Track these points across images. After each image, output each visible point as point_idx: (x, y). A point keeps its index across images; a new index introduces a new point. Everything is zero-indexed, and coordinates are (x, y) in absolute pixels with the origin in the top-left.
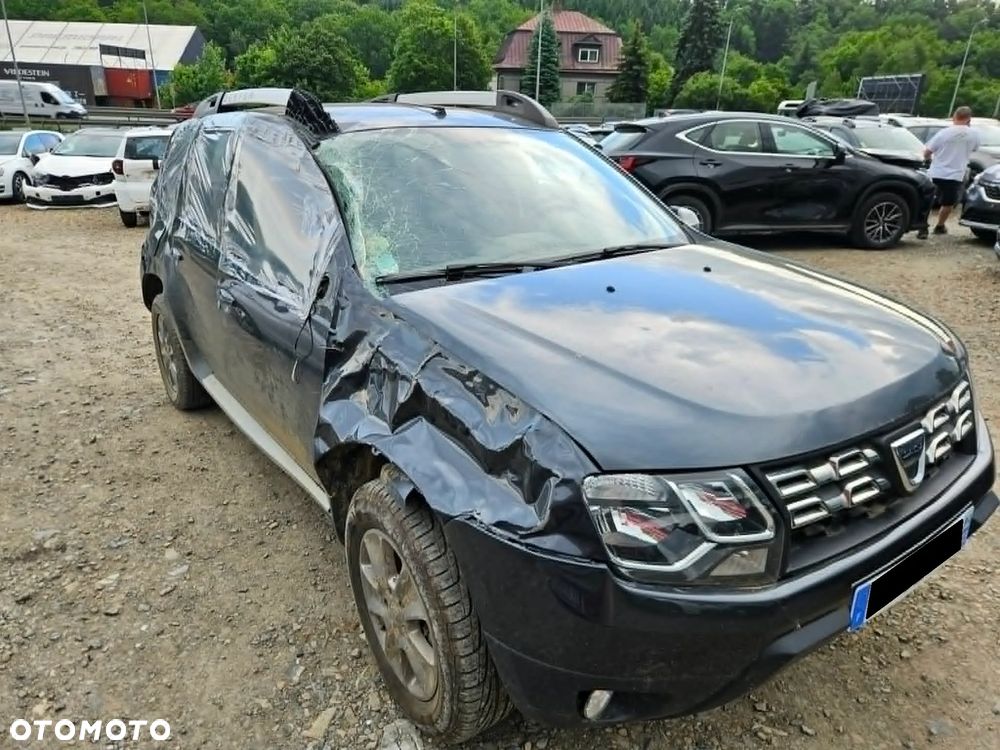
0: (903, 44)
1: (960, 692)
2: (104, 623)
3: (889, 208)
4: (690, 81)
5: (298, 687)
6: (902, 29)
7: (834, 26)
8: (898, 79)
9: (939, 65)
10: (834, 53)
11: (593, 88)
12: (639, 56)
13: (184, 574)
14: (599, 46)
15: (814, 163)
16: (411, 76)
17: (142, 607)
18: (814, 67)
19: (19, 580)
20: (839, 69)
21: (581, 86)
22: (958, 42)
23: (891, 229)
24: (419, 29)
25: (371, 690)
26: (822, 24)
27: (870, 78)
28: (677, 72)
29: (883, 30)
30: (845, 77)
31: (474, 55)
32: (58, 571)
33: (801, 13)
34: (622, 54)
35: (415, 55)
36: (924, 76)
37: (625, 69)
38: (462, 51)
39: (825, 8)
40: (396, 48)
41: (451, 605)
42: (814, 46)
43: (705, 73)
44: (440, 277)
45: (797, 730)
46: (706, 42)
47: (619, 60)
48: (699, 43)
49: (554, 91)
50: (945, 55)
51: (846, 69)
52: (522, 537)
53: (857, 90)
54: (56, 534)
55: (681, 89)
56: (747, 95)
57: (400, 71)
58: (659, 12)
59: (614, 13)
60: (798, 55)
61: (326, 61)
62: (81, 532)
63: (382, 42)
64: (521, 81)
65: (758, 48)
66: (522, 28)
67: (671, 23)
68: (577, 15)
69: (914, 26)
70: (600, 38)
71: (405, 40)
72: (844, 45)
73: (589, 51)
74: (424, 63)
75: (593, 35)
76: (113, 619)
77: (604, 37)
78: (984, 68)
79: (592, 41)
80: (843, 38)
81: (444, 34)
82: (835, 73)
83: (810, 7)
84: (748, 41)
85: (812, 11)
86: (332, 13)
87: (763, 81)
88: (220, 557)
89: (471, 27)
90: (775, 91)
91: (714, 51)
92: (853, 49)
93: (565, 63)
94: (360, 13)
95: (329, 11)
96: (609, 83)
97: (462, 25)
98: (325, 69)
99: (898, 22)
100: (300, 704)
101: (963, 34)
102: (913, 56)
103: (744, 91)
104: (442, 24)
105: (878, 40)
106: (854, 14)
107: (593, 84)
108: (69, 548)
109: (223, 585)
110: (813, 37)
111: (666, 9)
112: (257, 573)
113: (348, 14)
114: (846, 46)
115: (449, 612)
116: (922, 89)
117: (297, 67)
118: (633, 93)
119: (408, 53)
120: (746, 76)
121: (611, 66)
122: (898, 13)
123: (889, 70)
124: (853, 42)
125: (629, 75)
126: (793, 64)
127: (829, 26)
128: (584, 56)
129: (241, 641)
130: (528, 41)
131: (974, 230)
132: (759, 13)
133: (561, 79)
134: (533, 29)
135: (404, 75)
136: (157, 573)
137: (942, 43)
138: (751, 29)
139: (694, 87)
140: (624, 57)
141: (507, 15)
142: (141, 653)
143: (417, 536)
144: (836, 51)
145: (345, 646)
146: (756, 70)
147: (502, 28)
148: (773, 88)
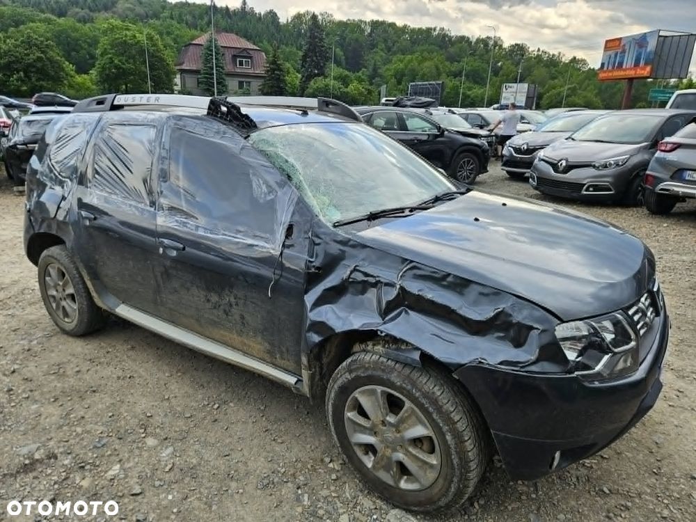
0: (427, 64)
1: (656, 419)
2: (135, 501)
3: (469, 162)
4: (312, 83)
5: (311, 508)
6: (426, 54)
7: (389, 52)
8: (430, 84)
9: (448, 76)
10: (391, 67)
11: (249, 86)
12: (279, 65)
13: (173, 453)
14: (251, 58)
15: (427, 137)
16: (113, 73)
17: (157, 483)
18: (381, 76)
19: (33, 489)
20: (396, 78)
21: (241, 84)
22: (456, 63)
23: (471, 174)
24: (117, 39)
25: (360, 497)
26: (382, 50)
27: (414, 83)
28: (303, 76)
29: (417, 55)
30: (399, 83)
31: (162, 60)
32: (64, 474)
33: (369, 42)
34: (267, 63)
35: (115, 57)
36: (443, 83)
37: (270, 73)
38: (152, 56)
39: (383, 40)
40: (98, 52)
41: (458, 421)
42: (379, 63)
43: (320, 78)
44: (363, 220)
45: (600, 457)
46: (319, 58)
47: (265, 67)
48: (315, 58)
49: (223, 86)
50: (450, 72)
51: (400, 77)
52: (521, 367)
53: (408, 90)
54: (39, 447)
55: (307, 88)
56: (348, 92)
57: (103, 68)
58: (283, 36)
59: (254, 36)
60: (371, 68)
61: (39, 59)
62: (59, 442)
63: (80, 45)
64: (198, 79)
65: (347, 63)
66: (194, 42)
67: (292, 45)
68: (233, 36)
69: (433, 53)
70: (251, 52)
71: (105, 46)
72: (395, 63)
73: (244, 60)
74: (124, 64)
75: (245, 50)
76: (140, 497)
77: (253, 51)
78: (471, 78)
79: (245, 54)
80: (395, 59)
81: (137, 43)
82: (393, 80)
83: (374, 40)
84: (340, 58)
85: (375, 42)
86: (35, 22)
87: (355, 83)
88: (191, 436)
89: (157, 40)
90: (363, 90)
91: (325, 64)
92: (402, 66)
93: (229, 68)
94: (60, 25)
95: (33, 21)
96: (260, 82)
97: (150, 38)
98: (39, 65)
99: (424, 50)
100: (321, 518)
101: (458, 59)
102: (434, 71)
103: (346, 90)
104: (135, 36)
105: (415, 61)
106: (398, 45)
107: (249, 82)
108: (59, 455)
109: (208, 454)
110: (378, 58)
111: (287, 35)
112: (227, 441)
113: (49, 24)
114: (397, 64)
115: (459, 425)
116: (443, 90)
117: (13, 62)
118: (277, 89)
119: (110, 56)
120: (345, 81)
121: (260, 71)
122: (422, 45)
123: (423, 79)
124: (401, 61)
125: (273, 78)
126: (368, 73)
127: (386, 52)
128: (241, 63)
129: (250, 488)
130: (200, 52)
131: (508, 172)
132: (345, 42)
133: (227, 78)
134: (203, 43)
135: (107, 72)
136: (150, 457)
137: (447, 63)
138: (341, 50)
139: (315, 87)
140: (268, 65)
141: (178, 32)
142: (180, 515)
143: (424, 382)
144: (393, 67)
145: (323, 475)
146: (349, 77)
147: (175, 41)
148: (363, 88)
